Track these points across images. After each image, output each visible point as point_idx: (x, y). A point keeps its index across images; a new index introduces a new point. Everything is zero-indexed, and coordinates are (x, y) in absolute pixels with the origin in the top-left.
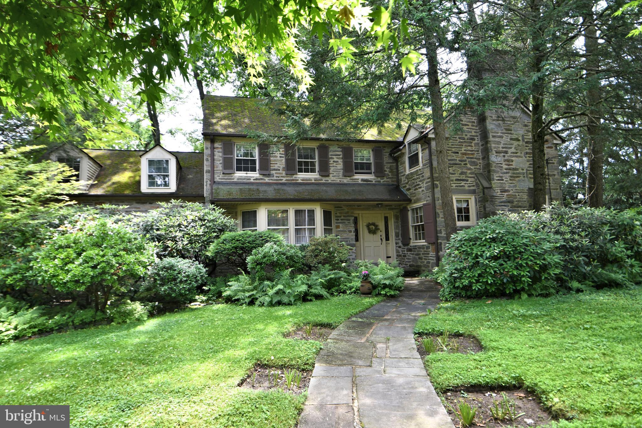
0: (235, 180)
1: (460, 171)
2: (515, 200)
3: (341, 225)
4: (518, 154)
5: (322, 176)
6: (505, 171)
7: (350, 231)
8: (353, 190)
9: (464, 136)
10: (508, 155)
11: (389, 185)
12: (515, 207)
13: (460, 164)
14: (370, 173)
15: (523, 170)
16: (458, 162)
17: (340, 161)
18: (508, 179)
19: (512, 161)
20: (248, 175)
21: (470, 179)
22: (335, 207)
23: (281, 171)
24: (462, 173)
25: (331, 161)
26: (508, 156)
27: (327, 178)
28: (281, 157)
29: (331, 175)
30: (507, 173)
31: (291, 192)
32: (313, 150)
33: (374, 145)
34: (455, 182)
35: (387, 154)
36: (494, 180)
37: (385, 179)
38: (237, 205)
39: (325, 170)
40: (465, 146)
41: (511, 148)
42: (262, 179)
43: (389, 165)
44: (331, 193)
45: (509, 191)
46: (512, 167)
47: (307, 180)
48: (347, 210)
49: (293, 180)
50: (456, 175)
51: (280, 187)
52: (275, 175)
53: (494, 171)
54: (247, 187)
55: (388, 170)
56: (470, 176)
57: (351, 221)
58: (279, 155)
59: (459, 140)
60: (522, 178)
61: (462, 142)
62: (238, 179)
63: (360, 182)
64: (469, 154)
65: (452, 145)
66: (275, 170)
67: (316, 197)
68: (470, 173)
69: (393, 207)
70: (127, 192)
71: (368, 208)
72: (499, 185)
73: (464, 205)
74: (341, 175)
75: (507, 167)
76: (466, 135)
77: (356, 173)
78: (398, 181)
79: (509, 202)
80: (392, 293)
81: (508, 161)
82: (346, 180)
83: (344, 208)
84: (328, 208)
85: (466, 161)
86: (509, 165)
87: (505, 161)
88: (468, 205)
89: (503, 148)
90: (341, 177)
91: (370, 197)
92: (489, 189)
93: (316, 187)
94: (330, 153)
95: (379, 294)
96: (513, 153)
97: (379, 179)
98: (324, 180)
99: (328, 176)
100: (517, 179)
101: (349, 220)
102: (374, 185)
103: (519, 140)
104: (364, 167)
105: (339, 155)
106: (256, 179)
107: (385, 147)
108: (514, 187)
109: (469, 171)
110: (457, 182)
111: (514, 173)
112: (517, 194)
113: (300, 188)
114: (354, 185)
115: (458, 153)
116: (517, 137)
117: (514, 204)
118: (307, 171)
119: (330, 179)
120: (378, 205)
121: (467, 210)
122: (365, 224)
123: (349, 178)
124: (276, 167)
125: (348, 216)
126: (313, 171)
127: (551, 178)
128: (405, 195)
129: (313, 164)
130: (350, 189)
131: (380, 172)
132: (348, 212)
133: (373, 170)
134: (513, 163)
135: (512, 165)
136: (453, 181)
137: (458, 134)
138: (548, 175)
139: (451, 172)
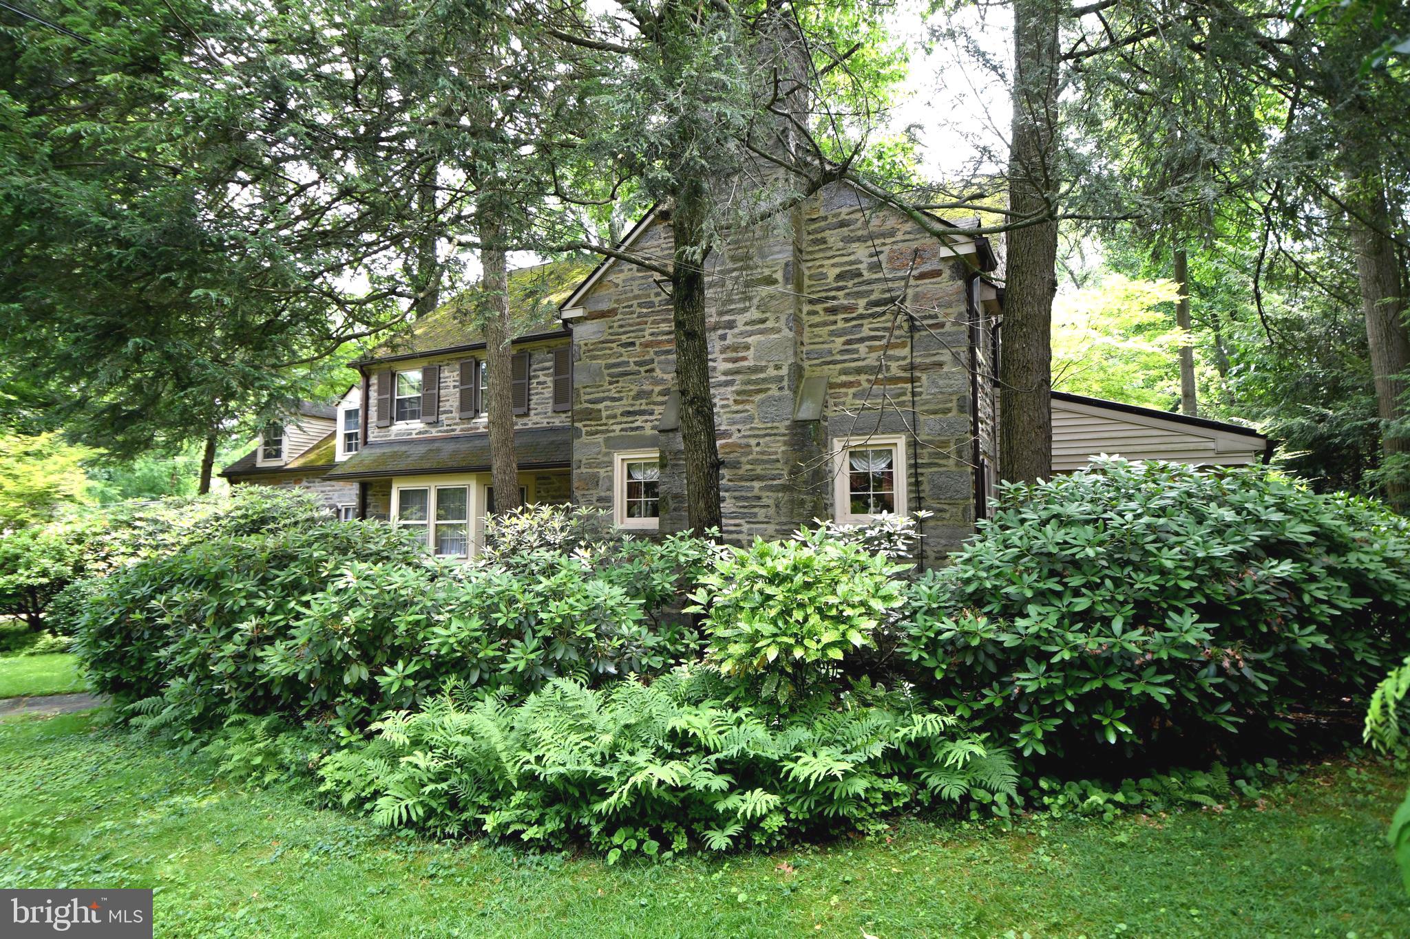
0: (393, 437)
1: (635, 389)
2: (744, 459)
4: (769, 324)
5: (517, 416)
6: (723, 378)
9: (653, 298)
10: (736, 331)
12: (742, 479)
13: (637, 373)
15: (778, 367)
16: (633, 367)
17: (550, 381)
18: (731, 402)
19: (748, 347)
20: (410, 426)
21: (658, 409)
22: (538, 479)
23: (453, 414)
24: (640, 395)
25: (534, 383)
26: (735, 336)
27: (525, 420)
28: (454, 387)
29: (532, 412)
30: (727, 384)
34: (619, 419)
39: (521, 403)
40: (654, 322)
41: (745, 310)
42: (426, 432)
45: (730, 436)
46: (745, 363)
48: (557, 484)
49: (471, 429)
50: (624, 402)
51: (451, 444)
52: (445, 423)
56: (660, 399)
58: (452, 384)
59: (638, 310)
60: (774, 392)
61: (646, 315)
62: (397, 435)
64: (660, 342)
65: (621, 326)
66: (445, 412)
68: (657, 394)
74: (550, 410)
75: (730, 366)
76: (658, 294)
81: (735, 348)
83: (554, 479)
85: (652, 361)
86: (735, 360)
87: (723, 350)
89: (721, 314)
90: (549, 414)
92: (671, 435)
94: (534, 367)
96: (752, 323)
98: (520, 424)
100: (758, 398)
103: (775, 282)
105: (548, 369)
106: (420, 433)
108: (744, 422)
109: (658, 389)
110: (625, 419)
111: (749, 382)
112: (753, 442)
115: (633, 344)
116: (767, 272)
117: (741, 472)
119: (532, 421)
123: (562, 416)
124: (447, 406)
134: (750, 353)
135: (744, 359)
136: (615, 417)
137: (636, 297)
138: (912, 367)
139: (613, 394)
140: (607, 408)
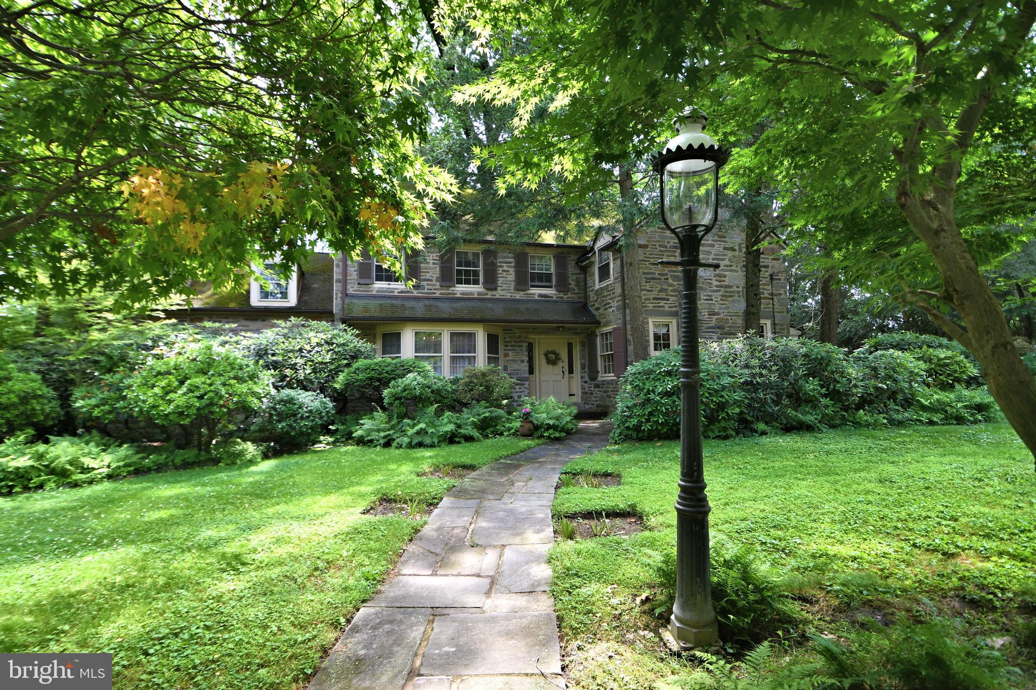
0: (374, 293)
1: (659, 287)
2: (726, 325)
3: (510, 353)
4: (733, 268)
5: (488, 289)
6: (716, 288)
7: (523, 361)
8: (527, 309)
9: (666, 243)
10: (720, 268)
11: (574, 303)
12: (726, 334)
13: (660, 279)
14: (551, 287)
15: (738, 287)
16: (657, 276)
17: (512, 271)
18: (719, 299)
19: (725, 276)
20: (391, 286)
21: (671, 298)
22: (504, 330)
23: (434, 282)
24: (661, 290)
25: (500, 270)
26: (720, 270)
27: (494, 293)
28: (434, 264)
29: (499, 289)
30: (717, 291)
31: (446, 308)
32: (476, 255)
33: (556, 251)
34: (652, 301)
35: (573, 263)
36: (700, 299)
37: (570, 295)
38: (376, 324)
39: (491, 282)
41: (724, 260)
42: (408, 292)
43: (575, 277)
44: (498, 311)
45: (720, 314)
46: (724, 283)
47: (467, 294)
48: (518, 334)
49: (450, 294)
50: (654, 292)
51: (432, 302)
52: (426, 287)
53: (701, 288)
54: (389, 301)
55: (573, 283)
56: (672, 293)
57: (524, 348)
58: (431, 261)
60: (736, 297)
62: (378, 291)
63: (536, 297)
65: (651, 254)
66: (426, 280)
67: (478, 316)
68: (672, 291)
69: (579, 330)
70: (232, 305)
71: (546, 331)
72: (707, 306)
73: (664, 331)
74: (512, 288)
75: (718, 283)
76: (669, 242)
77: (532, 286)
78: (586, 297)
79: (718, 328)
80: (557, 435)
81: (720, 276)
82: (519, 296)
83: (515, 330)
84: (494, 330)
85: (667, 274)
86: (720, 281)
87: (716, 276)
88: (668, 331)
89: (713, 259)
90: (512, 291)
91: (548, 317)
93: (479, 304)
94: (499, 260)
95: (542, 436)
96: (727, 266)
97: (561, 295)
98: (490, 295)
99: (495, 289)
100: (730, 299)
101: (521, 346)
102: (555, 302)
103: (734, 250)
104: (543, 279)
105: (511, 263)
106: (402, 292)
107: (570, 253)
108: (726, 308)
109: (670, 288)
110: (655, 301)
111: (726, 292)
112: (729, 318)
113: (458, 305)
114: (528, 301)
115: (657, 264)
116: (732, 245)
117: (725, 331)
118: (467, 282)
119: (499, 294)
120: (558, 328)
121: (667, 336)
122: (542, 352)
123: (522, 293)
124: (428, 276)
125: (520, 342)
126: (476, 282)
127: (775, 298)
128: (594, 316)
129: (476, 273)
130: (523, 307)
131: (562, 285)
132: (520, 337)
133: (554, 283)
134: (727, 279)
135: (724, 281)
136: (649, 299)
137: (658, 241)
138: (772, 294)
139: (648, 288)
140: (645, 295)
